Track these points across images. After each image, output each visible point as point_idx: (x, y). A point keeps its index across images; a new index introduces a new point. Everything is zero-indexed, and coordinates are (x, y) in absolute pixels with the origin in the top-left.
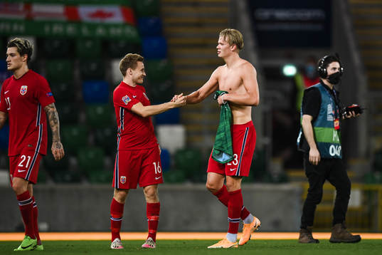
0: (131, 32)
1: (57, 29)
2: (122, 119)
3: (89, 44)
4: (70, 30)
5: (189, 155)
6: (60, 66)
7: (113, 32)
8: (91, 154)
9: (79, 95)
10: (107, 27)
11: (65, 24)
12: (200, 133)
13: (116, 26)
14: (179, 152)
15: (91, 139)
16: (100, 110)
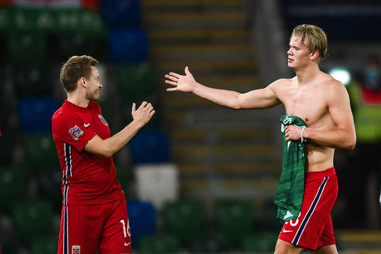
0: (91, 21)
2: (69, 160)
3: (27, 41)
5: (186, 210)
7: (64, 20)
8: (33, 212)
9: (14, 120)
10: (55, 13)
12: (201, 177)
14: (169, 206)
15: (33, 188)
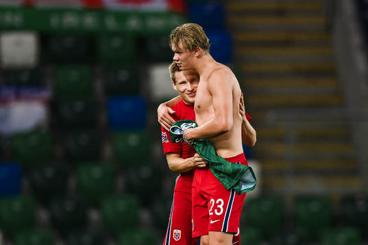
1: (70, 20)
4: (90, 21)
6: (73, 75)
7: (153, 23)
9: (103, 118)
10: (143, 16)
11: (81, 13)
13: (156, 15)
16: (133, 139)
